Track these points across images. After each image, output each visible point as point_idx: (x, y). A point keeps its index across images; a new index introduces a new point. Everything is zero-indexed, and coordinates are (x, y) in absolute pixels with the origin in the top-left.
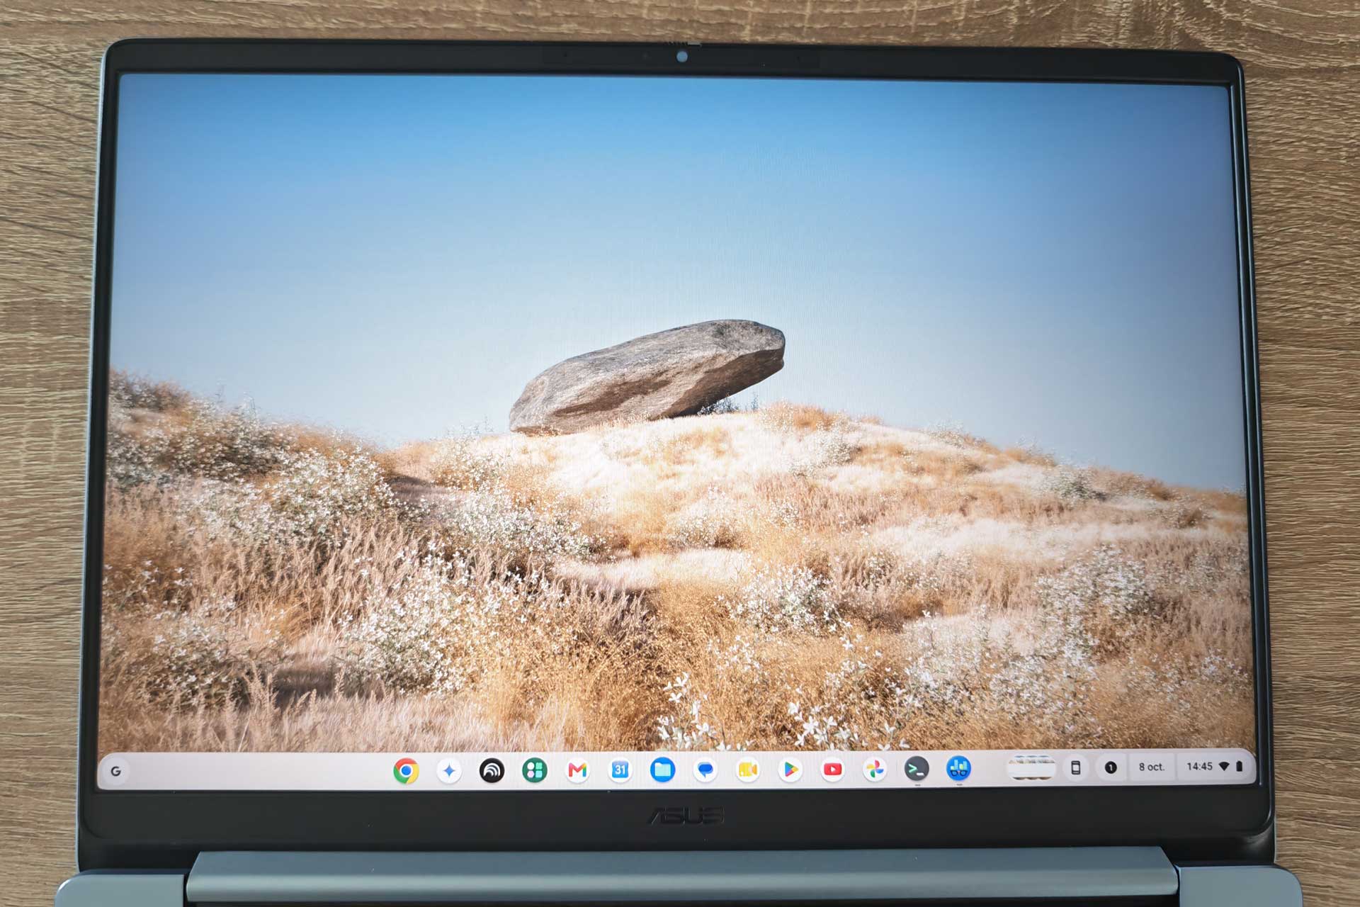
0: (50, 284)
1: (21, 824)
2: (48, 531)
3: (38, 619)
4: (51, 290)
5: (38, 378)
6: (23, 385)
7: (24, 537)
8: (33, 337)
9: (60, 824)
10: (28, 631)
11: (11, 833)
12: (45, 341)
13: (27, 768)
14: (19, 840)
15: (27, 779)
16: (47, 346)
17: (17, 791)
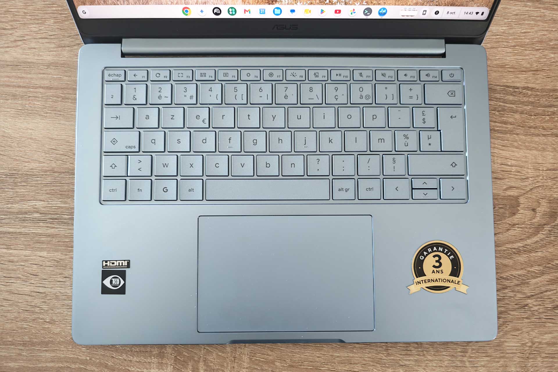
1: (59, 111)
3: (68, 46)
7: (65, 21)
9: (72, 111)
10: (65, 50)
11: (55, 114)
13: (62, 93)
14: (58, 116)
15: (62, 97)
17: (58, 101)
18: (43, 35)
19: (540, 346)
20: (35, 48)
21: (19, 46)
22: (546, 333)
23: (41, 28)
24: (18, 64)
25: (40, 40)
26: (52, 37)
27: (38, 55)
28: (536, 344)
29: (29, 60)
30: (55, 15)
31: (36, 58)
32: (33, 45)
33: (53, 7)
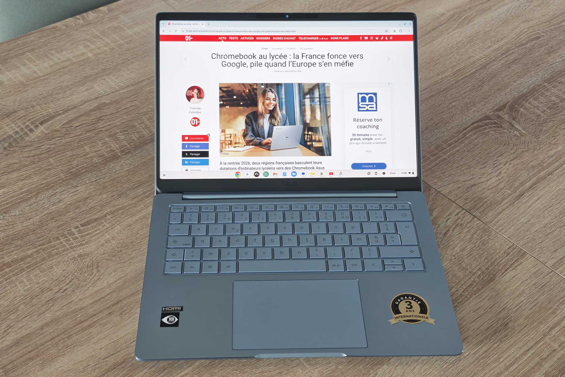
0: (4, 260)
1: (71, 345)
2: (37, 296)
3: (46, 311)
4: (5, 261)
5: (14, 275)
6: (11, 278)
8: (7, 270)
11: (70, 348)
12: (10, 269)
15: (67, 337)
16: (12, 269)
18: (23, 316)
19: (459, 255)
20: (23, 326)
21: (10, 332)
22: (454, 248)
23: (18, 314)
24: (18, 341)
25: (23, 320)
26: (30, 313)
27: (29, 328)
28: (456, 256)
29: (25, 334)
30: (22, 302)
31: (28, 330)
32: (20, 325)
33: (16, 299)
